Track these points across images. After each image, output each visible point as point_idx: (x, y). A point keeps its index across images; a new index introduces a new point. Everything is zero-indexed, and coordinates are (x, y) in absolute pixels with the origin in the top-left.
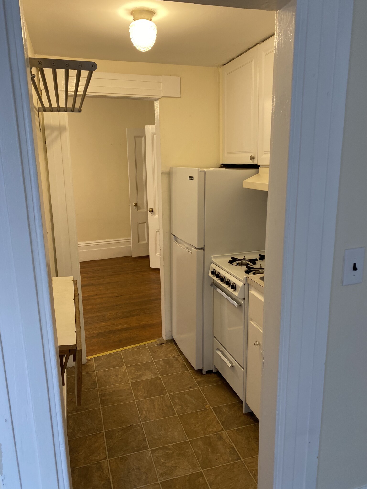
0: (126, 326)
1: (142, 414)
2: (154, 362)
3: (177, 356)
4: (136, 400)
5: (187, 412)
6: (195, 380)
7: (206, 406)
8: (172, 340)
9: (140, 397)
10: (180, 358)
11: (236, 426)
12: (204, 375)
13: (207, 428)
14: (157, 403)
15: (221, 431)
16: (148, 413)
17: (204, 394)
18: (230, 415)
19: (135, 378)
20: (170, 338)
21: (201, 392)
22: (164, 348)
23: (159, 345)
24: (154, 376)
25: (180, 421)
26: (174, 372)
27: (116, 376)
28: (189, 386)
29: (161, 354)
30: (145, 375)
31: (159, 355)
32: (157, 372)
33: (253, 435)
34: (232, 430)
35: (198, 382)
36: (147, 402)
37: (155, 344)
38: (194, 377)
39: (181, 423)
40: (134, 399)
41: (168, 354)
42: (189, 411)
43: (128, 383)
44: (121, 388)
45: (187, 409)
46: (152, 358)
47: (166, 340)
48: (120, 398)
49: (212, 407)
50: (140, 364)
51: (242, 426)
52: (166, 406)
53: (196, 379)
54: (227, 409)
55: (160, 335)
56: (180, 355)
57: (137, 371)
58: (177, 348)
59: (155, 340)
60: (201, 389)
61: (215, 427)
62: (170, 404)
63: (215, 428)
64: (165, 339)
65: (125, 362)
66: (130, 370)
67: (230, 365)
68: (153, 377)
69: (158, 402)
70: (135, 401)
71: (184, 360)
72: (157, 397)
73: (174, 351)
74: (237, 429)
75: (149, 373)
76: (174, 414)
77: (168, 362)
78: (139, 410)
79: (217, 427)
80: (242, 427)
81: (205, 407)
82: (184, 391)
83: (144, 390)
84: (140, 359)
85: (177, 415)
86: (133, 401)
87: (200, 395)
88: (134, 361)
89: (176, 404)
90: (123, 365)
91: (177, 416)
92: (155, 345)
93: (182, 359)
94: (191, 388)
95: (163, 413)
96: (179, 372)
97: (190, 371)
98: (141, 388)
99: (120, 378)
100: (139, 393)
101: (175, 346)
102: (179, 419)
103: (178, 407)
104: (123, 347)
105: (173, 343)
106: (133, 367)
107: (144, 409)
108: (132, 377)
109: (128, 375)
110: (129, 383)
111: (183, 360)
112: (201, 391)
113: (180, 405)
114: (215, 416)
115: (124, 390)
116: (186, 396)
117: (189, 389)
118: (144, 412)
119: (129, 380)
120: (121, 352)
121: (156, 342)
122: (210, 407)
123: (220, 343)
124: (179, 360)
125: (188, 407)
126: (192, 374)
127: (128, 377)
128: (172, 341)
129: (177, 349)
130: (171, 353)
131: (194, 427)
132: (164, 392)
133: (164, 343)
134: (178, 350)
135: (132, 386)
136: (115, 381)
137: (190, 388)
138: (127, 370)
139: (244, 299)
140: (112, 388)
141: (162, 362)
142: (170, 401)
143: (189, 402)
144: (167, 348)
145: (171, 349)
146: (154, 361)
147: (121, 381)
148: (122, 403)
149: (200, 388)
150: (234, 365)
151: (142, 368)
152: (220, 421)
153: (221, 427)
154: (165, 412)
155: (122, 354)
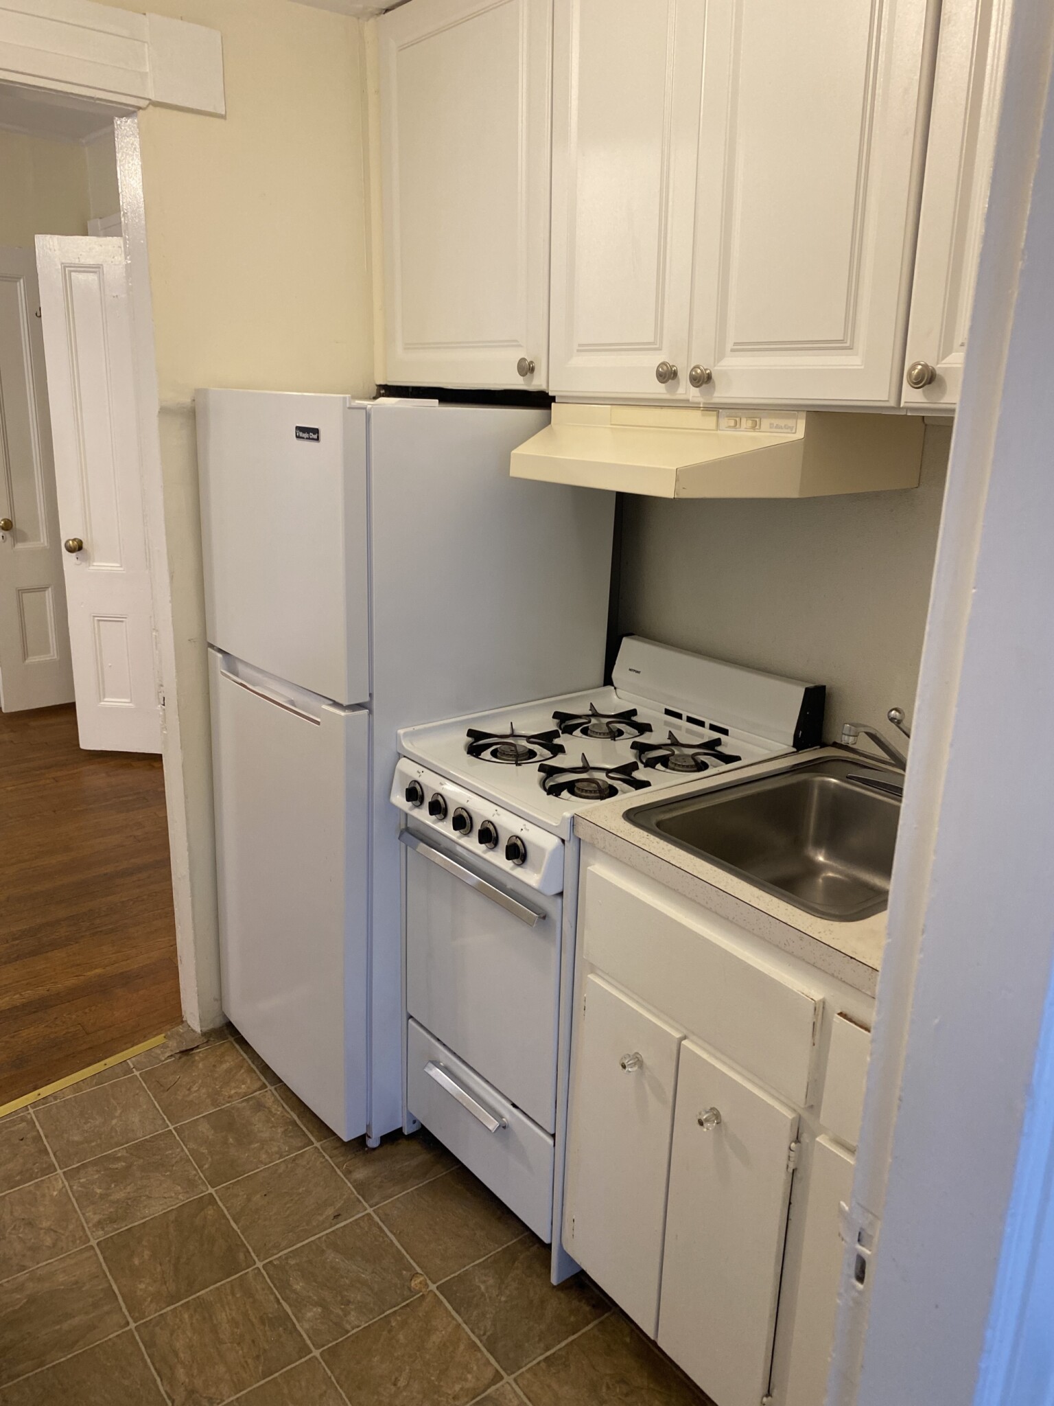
0: (29, 994)
1: (172, 1381)
2: (174, 1132)
3: (258, 1093)
4: (135, 1322)
5: (348, 1327)
6: (347, 1178)
7: (413, 1284)
8: (225, 1028)
9: (151, 1301)
10: (270, 1096)
11: (542, 1345)
12: (376, 1153)
13: (442, 1383)
14: (222, 1317)
15: (494, 1384)
16: (195, 1372)
17: (394, 1234)
18: (506, 1302)
19: (112, 1220)
20: (218, 1023)
21: (380, 1228)
22: (201, 1065)
23: (180, 1058)
24: (187, 1192)
25: (333, 1378)
26: (261, 1162)
27: (30, 1224)
28: (330, 1211)
29: (196, 1091)
30: (149, 1197)
31: (189, 1099)
32: (195, 1172)
33: (608, 1372)
34: (532, 1368)
35: (361, 1187)
36: (181, 1320)
37: (162, 1053)
38: (339, 1168)
39: (339, 1388)
40: (125, 1317)
41: (221, 1087)
42: (355, 1322)
43: (87, 1249)
44: (61, 1278)
45: (346, 1314)
46: (165, 1117)
47: (204, 1034)
48: (66, 1326)
49: (434, 1283)
50: (120, 1151)
51: (559, 1342)
52: (262, 1322)
53: (348, 1173)
54: (491, 1281)
55: (175, 1015)
56: (266, 1087)
57: (113, 1186)
58: (250, 1058)
59: (159, 1039)
60: (378, 1215)
61: (469, 1373)
62: (276, 1306)
63: (469, 1376)
64: (198, 1029)
65: (55, 1155)
66: (82, 1185)
67: (493, 1125)
68: (183, 1199)
69: (228, 1311)
70: (132, 1325)
71: (287, 1104)
72: (217, 1288)
73: (243, 1071)
74: (547, 1358)
75: (164, 1185)
76: (305, 1350)
77: (227, 1123)
78: (157, 1365)
79: (475, 1368)
80: (563, 1344)
81: (409, 1288)
82: (317, 1236)
83: (159, 1269)
84: (116, 1132)
85: (316, 1353)
86: (122, 1327)
87: (381, 1239)
88: (93, 1144)
89: (299, 1304)
90: (51, 1168)
91: (315, 1357)
92: (163, 1059)
93: (279, 1098)
94: (340, 1217)
95: (258, 1357)
96: (278, 1156)
97: (317, 1144)
98: (146, 1257)
99: (49, 1230)
100: (142, 1286)
101: (242, 1053)
102: (326, 1369)
103: (309, 1315)
104: (35, 1089)
105: (231, 1039)
106: (95, 1168)
107: (176, 1354)
108: (96, 1218)
109: (78, 1209)
110: (92, 1247)
111: (282, 1102)
112: (381, 1224)
113: (316, 1304)
114: (456, 1320)
115: (76, 1283)
116: (331, 1256)
117: (333, 1222)
118: (181, 1373)
119: (88, 1233)
120: (31, 1111)
121: (164, 1046)
122: (427, 1285)
123: (438, 1040)
124: (267, 1105)
125: (348, 1303)
126: (331, 1158)
127: (83, 1220)
128: (228, 1032)
129: (250, 1062)
130: (233, 1084)
131: (393, 1389)
132: (241, 1256)
133: (197, 1047)
134: (257, 1068)
135: (104, 1258)
136: (30, 1249)
137: (335, 1217)
138: (71, 1187)
139: (561, 894)
140: (20, 1288)
141: (205, 1128)
142: (273, 1293)
143: (347, 1281)
144: (214, 1066)
145: (228, 1064)
146: (174, 1128)
147: (54, 1245)
148: (75, 1349)
149: (374, 1211)
150: (507, 1118)
151: (130, 1166)
152: (479, 1337)
153: (488, 1362)
154: (265, 1351)
155: (38, 1120)
